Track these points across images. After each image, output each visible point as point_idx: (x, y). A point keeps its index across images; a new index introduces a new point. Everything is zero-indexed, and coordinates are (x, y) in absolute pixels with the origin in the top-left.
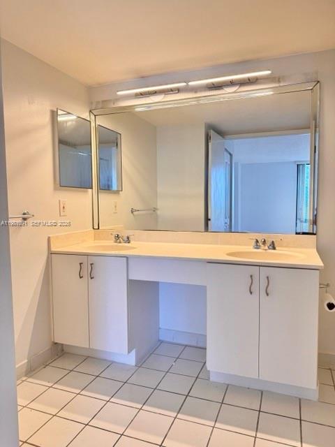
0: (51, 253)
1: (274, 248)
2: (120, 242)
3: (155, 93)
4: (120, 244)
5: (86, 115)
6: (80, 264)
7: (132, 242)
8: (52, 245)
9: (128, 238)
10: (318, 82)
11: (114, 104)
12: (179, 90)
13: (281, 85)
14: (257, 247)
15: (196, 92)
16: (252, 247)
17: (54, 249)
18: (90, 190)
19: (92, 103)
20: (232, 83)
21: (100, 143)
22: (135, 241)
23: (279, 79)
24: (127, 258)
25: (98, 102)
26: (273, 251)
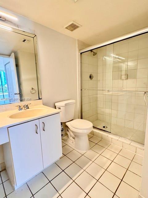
1: (28, 108)
10: (36, 36)
14: (20, 109)
16: (18, 110)
23: (18, 26)
26: (28, 109)
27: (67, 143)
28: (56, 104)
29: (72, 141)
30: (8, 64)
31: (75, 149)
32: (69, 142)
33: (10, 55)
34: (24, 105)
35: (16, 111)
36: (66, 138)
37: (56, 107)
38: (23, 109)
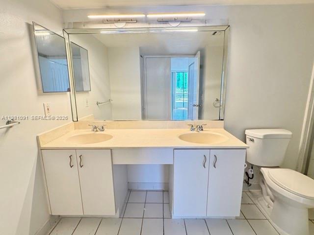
0: (41, 150)
1: (202, 130)
2: (97, 131)
3: (119, 21)
4: (97, 133)
5: (60, 33)
6: (70, 157)
7: (105, 130)
8: (41, 143)
9: (103, 128)
10: (229, 26)
11: (84, 26)
12: (137, 21)
13: (207, 25)
14: (193, 130)
15: (149, 24)
16: (189, 129)
17: (43, 146)
18: (69, 93)
19: (64, 23)
20: (175, 20)
21: (73, 55)
22: (107, 128)
23: (206, 21)
24: (111, 149)
25: (70, 23)
26: (201, 132)
27: (256, 202)
28: (248, 132)
29: (267, 204)
30: (192, 65)
31: (271, 221)
32: (260, 202)
33: (195, 55)
34: (198, 124)
35: (187, 131)
36: (258, 194)
37: (247, 136)
38: (196, 130)
